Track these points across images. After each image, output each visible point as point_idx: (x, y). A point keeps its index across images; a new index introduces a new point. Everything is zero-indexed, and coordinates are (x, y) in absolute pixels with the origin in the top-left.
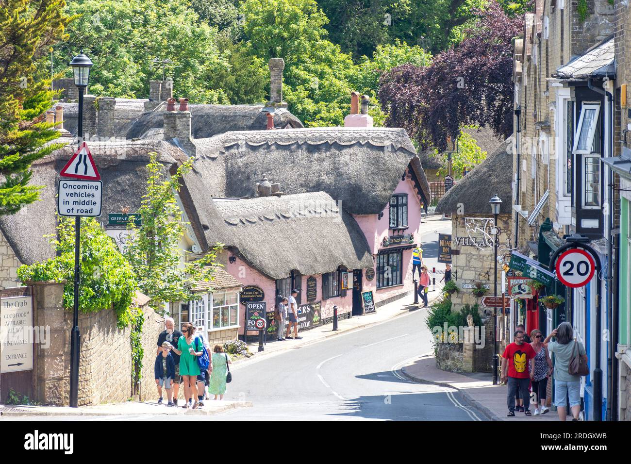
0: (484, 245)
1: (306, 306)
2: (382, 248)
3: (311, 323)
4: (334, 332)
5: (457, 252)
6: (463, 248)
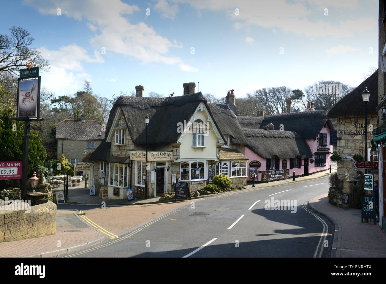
0: (356, 134)
1: (282, 170)
2: (316, 151)
3: (285, 177)
4: (293, 181)
5: (340, 139)
6: (343, 136)
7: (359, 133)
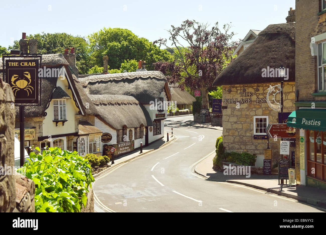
0: (242, 102)
1: (129, 142)
3: (131, 150)
5: (226, 108)
6: (229, 105)
7: (245, 101)
